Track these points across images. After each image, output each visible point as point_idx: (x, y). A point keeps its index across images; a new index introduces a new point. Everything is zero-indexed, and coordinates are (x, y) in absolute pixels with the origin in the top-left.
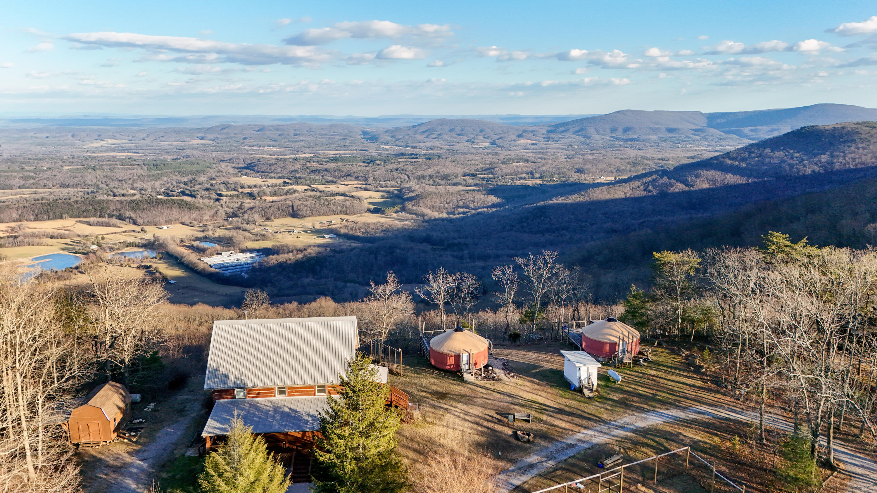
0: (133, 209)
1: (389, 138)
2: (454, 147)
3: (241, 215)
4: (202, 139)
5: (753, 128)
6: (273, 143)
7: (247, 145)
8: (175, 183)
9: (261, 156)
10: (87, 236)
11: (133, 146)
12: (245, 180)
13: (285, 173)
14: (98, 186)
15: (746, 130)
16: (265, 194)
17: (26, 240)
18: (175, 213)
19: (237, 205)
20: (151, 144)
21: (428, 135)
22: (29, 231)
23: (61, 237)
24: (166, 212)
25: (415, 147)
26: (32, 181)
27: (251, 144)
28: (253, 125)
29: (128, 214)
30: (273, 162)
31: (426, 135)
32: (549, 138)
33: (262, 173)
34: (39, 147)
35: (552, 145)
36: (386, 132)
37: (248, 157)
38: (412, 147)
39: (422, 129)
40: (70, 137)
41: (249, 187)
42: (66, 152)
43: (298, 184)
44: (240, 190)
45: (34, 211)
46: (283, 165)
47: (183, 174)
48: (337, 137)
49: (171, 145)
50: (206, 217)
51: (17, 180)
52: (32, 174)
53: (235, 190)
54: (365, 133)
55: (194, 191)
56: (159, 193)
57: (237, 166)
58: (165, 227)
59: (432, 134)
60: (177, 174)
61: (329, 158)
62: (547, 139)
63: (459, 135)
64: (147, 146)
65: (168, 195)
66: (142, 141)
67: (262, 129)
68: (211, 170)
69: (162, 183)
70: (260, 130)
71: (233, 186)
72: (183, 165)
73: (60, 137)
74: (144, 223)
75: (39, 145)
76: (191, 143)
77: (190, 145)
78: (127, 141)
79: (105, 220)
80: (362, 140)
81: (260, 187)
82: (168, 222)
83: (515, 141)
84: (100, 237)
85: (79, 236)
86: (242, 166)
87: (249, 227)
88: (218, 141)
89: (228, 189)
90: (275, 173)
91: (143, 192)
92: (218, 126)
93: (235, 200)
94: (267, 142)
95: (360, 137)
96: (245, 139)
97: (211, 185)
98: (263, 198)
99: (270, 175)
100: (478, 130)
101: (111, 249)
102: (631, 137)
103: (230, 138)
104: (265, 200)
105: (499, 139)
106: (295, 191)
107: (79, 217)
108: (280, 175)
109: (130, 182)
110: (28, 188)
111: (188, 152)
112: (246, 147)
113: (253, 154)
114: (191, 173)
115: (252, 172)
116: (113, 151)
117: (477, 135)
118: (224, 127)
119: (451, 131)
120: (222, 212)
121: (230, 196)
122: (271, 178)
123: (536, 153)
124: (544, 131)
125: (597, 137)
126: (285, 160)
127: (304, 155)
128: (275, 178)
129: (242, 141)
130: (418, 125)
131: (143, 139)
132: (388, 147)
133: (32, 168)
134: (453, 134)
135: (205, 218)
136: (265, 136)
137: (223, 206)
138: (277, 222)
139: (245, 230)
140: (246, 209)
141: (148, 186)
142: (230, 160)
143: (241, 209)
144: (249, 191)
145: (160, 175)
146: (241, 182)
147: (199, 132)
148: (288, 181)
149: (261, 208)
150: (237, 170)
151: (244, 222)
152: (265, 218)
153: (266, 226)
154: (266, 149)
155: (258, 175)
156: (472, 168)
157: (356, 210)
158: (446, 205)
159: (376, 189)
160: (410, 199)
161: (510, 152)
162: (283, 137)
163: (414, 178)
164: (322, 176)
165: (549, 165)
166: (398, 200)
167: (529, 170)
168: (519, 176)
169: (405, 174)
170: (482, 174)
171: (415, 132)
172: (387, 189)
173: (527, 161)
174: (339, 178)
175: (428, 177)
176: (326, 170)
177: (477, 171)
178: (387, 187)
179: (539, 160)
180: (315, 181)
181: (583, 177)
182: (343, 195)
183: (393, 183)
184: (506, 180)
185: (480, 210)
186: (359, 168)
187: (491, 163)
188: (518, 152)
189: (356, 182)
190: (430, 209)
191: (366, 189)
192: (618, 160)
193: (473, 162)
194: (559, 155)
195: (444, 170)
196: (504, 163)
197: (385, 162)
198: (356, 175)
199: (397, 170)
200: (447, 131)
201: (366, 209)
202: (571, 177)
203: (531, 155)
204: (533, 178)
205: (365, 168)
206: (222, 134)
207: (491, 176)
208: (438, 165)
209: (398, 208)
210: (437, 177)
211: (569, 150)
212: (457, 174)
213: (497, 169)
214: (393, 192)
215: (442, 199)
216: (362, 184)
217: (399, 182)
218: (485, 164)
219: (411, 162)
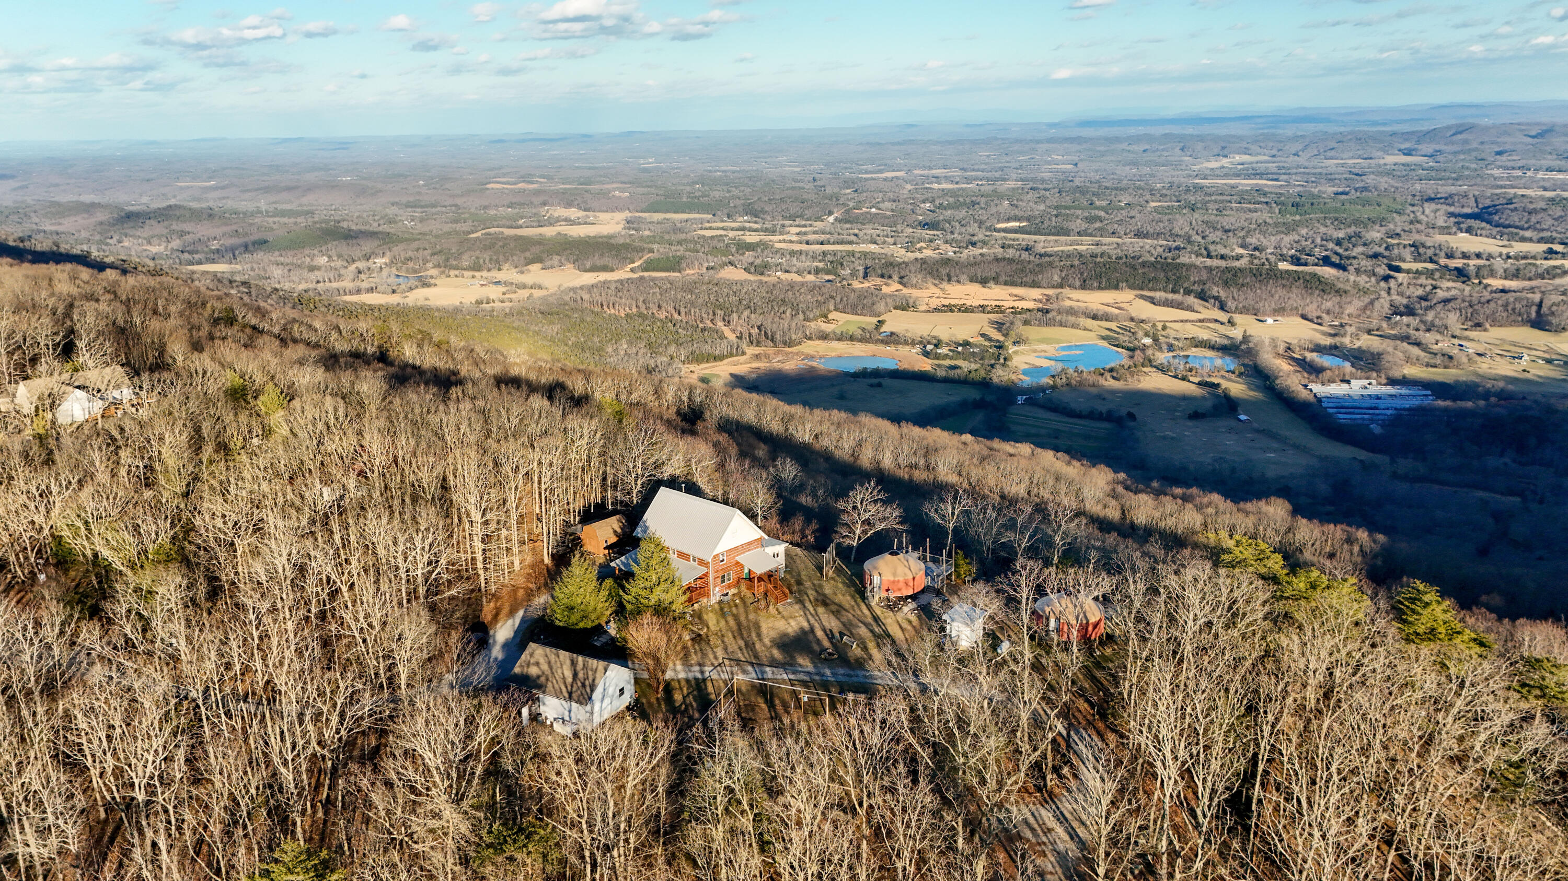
0: (1226, 284)
3: (1420, 312)
4: (1408, 153)
7: (1499, 167)
8: (1318, 241)
9: (1520, 192)
10: (1142, 321)
11: (1272, 167)
12: (1463, 242)
14: (1190, 237)
16: (1492, 274)
17: (1058, 318)
18: (1295, 297)
19: (1420, 292)
20: (1306, 164)
22: (1068, 303)
23: (1107, 318)
24: (1281, 292)
26: (1098, 225)
27: (1510, 164)
28: (1528, 124)
29: (1215, 291)
30: (1542, 205)
33: (1505, 229)
34: (1128, 168)
37: (1489, 192)
40: (1177, 151)
41: (1465, 256)
42: (1164, 176)
44: (1443, 261)
45: (1082, 274)
47: (1340, 223)
49: (1343, 165)
50: (1350, 309)
51: (1079, 221)
52: (1102, 214)
53: (1431, 261)
55: (1348, 258)
56: (1283, 258)
57: (1457, 210)
58: (1270, 321)
60: (1328, 222)
64: (1298, 167)
65: (1296, 261)
66: (1292, 158)
67: (1546, 132)
68: (1398, 218)
69: (1297, 238)
70: (1542, 134)
71: (1430, 252)
72: (1347, 206)
73: (1163, 150)
74: (1239, 311)
75: (1129, 164)
76: (1382, 162)
77: (1380, 166)
78: (1266, 158)
79: (1177, 297)
81: (1490, 257)
82: (1279, 311)
84: (1160, 326)
85: (1132, 319)
86: (1467, 210)
87: (1428, 338)
88: (1440, 158)
89: (1418, 257)
90: (1535, 229)
91: (1257, 253)
92: (1448, 128)
93: (1422, 280)
94: (1549, 161)
96: (1499, 153)
97: (1387, 248)
98: (1485, 281)
99: (1521, 233)
101: (1171, 348)
103: (1469, 151)
104: (1486, 286)
107: (1142, 289)
108: (1546, 234)
109: (1242, 234)
110: (1091, 235)
111: (1370, 180)
112: (1496, 172)
113: (1501, 187)
114: (1357, 222)
115: (1484, 224)
116: (1237, 175)
118: (1460, 130)
120: (1383, 304)
121: (1417, 272)
122: (1523, 239)
128: (1530, 240)
129: (1491, 159)
131: (1296, 154)
133: (1104, 203)
135: (1347, 312)
136: (1548, 149)
137: (1392, 291)
138: (1495, 333)
139: (1418, 344)
140: (1435, 301)
141: (1269, 243)
142: (1446, 198)
143: (1426, 300)
144: (1460, 265)
145: (1297, 224)
146: (1452, 245)
147: (1406, 140)
148: (1559, 248)
149: (1470, 302)
150: (1453, 220)
151: (1422, 327)
152: (1470, 323)
153: (1467, 339)
154: (1540, 175)
155: (1494, 233)
206: (1452, 143)
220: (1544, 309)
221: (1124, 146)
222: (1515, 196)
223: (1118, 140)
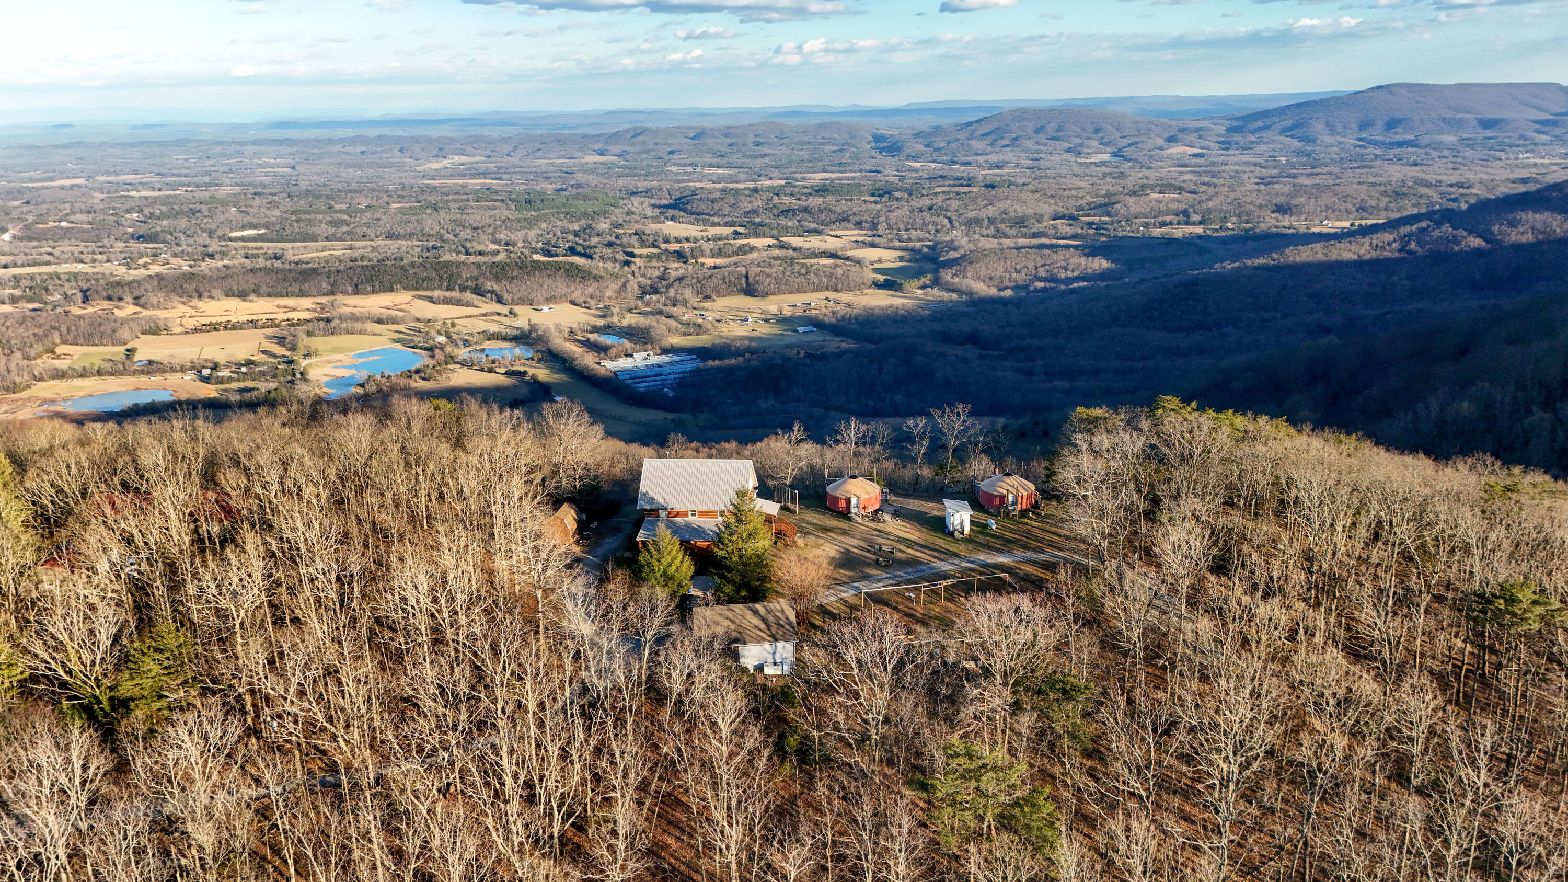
0: (497, 278)
1: (922, 148)
2: (1042, 163)
3: (663, 290)
4: (601, 153)
6: (718, 160)
7: (675, 165)
8: (559, 233)
9: (698, 185)
10: (429, 321)
11: (492, 166)
12: (671, 228)
13: (736, 216)
14: (442, 236)
16: (703, 254)
17: (344, 325)
18: (561, 285)
19: (657, 273)
20: (521, 164)
21: (995, 140)
22: (346, 310)
23: (393, 321)
24: (548, 282)
25: (969, 164)
26: (345, 229)
27: (682, 162)
28: (685, 128)
29: (489, 285)
30: (718, 195)
31: (989, 139)
32: (1229, 143)
33: (699, 217)
34: (351, 170)
35: (1236, 157)
36: (917, 135)
37: (676, 186)
38: (964, 164)
39: (984, 129)
40: (396, 152)
41: (678, 240)
42: (392, 178)
43: (757, 236)
44: (663, 246)
45: (351, 279)
46: (733, 201)
47: (572, 217)
48: (829, 148)
49: (552, 164)
50: (609, 293)
51: (323, 225)
52: (345, 217)
53: (654, 246)
54: (878, 138)
55: (590, 247)
56: (535, 251)
57: (658, 202)
58: (546, 309)
59: (1002, 138)
60: (562, 216)
61: (811, 187)
62: (1226, 145)
63: (1053, 139)
64: (515, 166)
65: (548, 253)
66: (506, 159)
67: (700, 135)
68: (617, 211)
69: (540, 232)
70: (698, 136)
71: (651, 239)
72: (571, 201)
73: (382, 152)
74: (514, 302)
75: (351, 167)
76: (584, 161)
77: (583, 165)
78: (483, 158)
79: (455, 294)
80: (873, 153)
81: (695, 240)
82: (550, 300)
83: (1161, 149)
84: (449, 322)
85: (418, 320)
86: (666, 202)
87: (677, 311)
88: (628, 158)
89: (643, 244)
90: (719, 215)
91: (510, 248)
92: (627, 131)
93: (655, 263)
94: (708, 159)
95: (868, 147)
96: (671, 153)
97: (617, 237)
98: (700, 260)
99: (712, 219)
100: (1091, 129)
101: (466, 343)
102: (1400, 138)
103: (648, 152)
104: (703, 264)
105: (1130, 145)
106: (752, 249)
107: (417, 289)
108: (729, 219)
109: (490, 230)
110: (340, 239)
111: (580, 177)
112: (674, 169)
113: (684, 181)
114: (585, 215)
115: (682, 213)
116: (462, 175)
117: (1088, 138)
118: (638, 132)
119: (1038, 131)
120: (633, 286)
121: (647, 256)
122: (714, 224)
123: (1199, 174)
124: (1221, 129)
125: (1329, 139)
126: (737, 191)
127: (769, 183)
128: (719, 224)
129: (666, 158)
130: (977, 122)
131: (508, 155)
132: (918, 165)
133: (344, 207)
134: (1042, 137)
135: (607, 295)
136: (706, 148)
137: (636, 274)
138: (722, 303)
139: (670, 316)
140: (671, 280)
141: (517, 236)
142: (646, 192)
143: (664, 279)
144: (677, 249)
145: (537, 219)
146: (665, 231)
147: (597, 142)
148: (741, 230)
149: (697, 278)
150: (656, 210)
151: (669, 303)
152: (701, 296)
153: (704, 309)
154: (706, 171)
155: (692, 220)
156: (1072, 203)
157: (852, 284)
158: (1014, 275)
159: (891, 245)
160: (950, 263)
161: (1146, 172)
162: (735, 149)
163: (960, 224)
164: (799, 221)
165: (1221, 198)
166: (929, 266)
167: (1182, 207)
168: (1161, 219)
169: (946, 217)
170: (1088, 215)
171: (971, 134)
172: (911, 245)
173: (1180, 189)
174: (827, 225)
175: (986, 222)
176: (806, 210)
177: (1080, 208)
178: (909, 240)
179: (1203, 188)
180: (786, 230)
181: (1286, 221)
182: (833, 255)
183: (921, 234)
184: (1134, 227)
185: (1076, 285)
186: (863, 205)
187: (1108, 195)
188: (1163, 172)
189: (856, 232)
190: (984, 282)
191: (873, 245)
192: (1365, 187)
193: (1074, 193)
194: (1245, 176)
195: (1017, 207)
196: (1133, 193)
197: (910, 194)
198: (858, 218)
199: (930, 208)
200: (1030, 131)
201: (870, 282)
202: (1264, 221)
203: (1187, 177)
204: (1187, 223)
205: (873, 206)
206: (634, 144)
207: (1106, 219)
208: (1007, 199)
209: (926, 280)
210: (1003, 221)
211: (1265, 167)
212: (1042, 216)
213: (1118, 206)
214: (920, 251)
215: (1008, 263)
216: (866, 235)
217: (933, 232)
218: (1097, 196)
219: (958, 194)
220: (751, 280)
221: (339, 148)
222: (697, 189)
223: (330, 141)
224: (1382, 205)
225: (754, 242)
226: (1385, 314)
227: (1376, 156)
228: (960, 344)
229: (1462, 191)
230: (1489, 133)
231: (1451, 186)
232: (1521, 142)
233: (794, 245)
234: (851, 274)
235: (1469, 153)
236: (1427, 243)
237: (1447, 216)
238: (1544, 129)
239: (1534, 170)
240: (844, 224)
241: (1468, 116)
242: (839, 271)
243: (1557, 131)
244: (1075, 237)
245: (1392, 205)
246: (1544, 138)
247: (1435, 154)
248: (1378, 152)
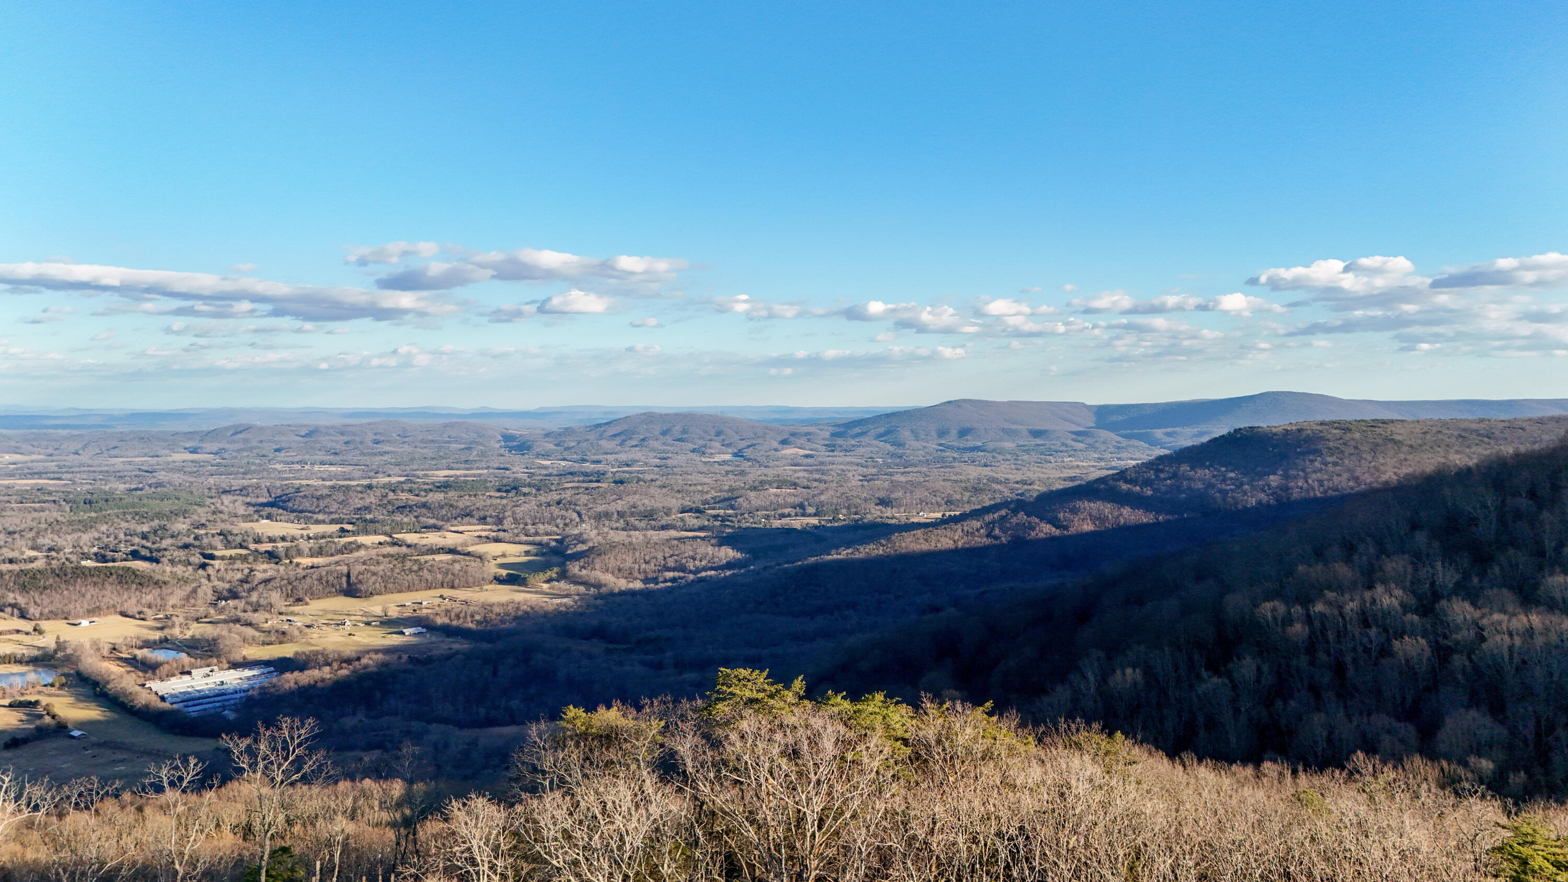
0: (24, 588)
1: (552, 446)
2: (669, 462)
3: (245, 594)
4: (194, 451)
5: (1169, 430)
6: (332, 457)
7: (280, 462)
8: (122, 536)
9: (304, 482)
11: (52, 466)
12: (265, 527)
13: (345, 513)
15: (1159, 433)
16: (300, 553)
18: (110, 594)
19: (239, 576)
20: (90, 462)
21: (623, 441)
24: (92, 591)
25: (599, 462)
27: (289, 459)
28: (295, 426)
29: (10, 598)
30: (326, 492)
31: (618, 440)
32: (834, 446)
33: (301, 514)
35: (840, 457)
36: (547, 435)
37: (278, 483)
38: (594, 462)
39: (612, 431)
41: (271, 540)
43: (367, 533)
44: (252, 546)
46: (342, 498)
47: (142, 517)
48: (454, 446)
49: (130, 463)
50: (172, 601)
53: (241, 547)
54: (507, 438)
55: (158, 550)
56: (86, 556)
57: (254, 500)
58: (85, 623)
59: (631, 438)
60: (129, 517)
61: (433, 483)
62: (831, 448)
63: (678, 440)
64: (81, 465)
65: (102, 558)
66: (72, 457)
67: (312, 433)
68: (200, 510)
69: (96, 535)
70: (309, 434)
71: (239, 539)
72: (145, 501)
74: (41, 616)
76: (170, 459)
77: (168, 463)
78: (42, 457)
80: (502, 451)
81: (293, 539)
82: (94, 611)
83: (776, 450)
86: (264, 500)
87: (258, 617)
88: (226, 456)
89: (228, 545)
90: (325, 513)
91: (54, 554)
92: (227, 429)
93: (238, 564)
94: (320, 456)
95: (497, 446)
96: (278, 450)
97: (196, 538)
98: (295, 561)
99: (315, 516)
100: (713, 432)
102: (971, 444)
103: (251, 449)
104: (298, 565)
105: (749, 447)
106: (359, 547)
108: (337, 516)
109: (31, 535)
111: (162, 476)
112: (279, 467)
113: (287, 479)
114: (159, 515)
115: (281, 511)
116: (11, 475)
117: (711, 440)
118: (239, 430)
119: (664, 433)
120: (206, 591)
121: (231, 558)
122: (318, 522)
123: (811, 472)
124: (827, 434)
125: (915, 444)
126: (348, 488)
127: (387, 479)
128: (324, 522)
129: (271, 456)
130: (607, 424)
131: (77, 453)
132: (548, 463)
134: (669, 439)
135: (171, 603)
136: (318, 446)
137: (212, 578)
138: (315, 606)
139: (250, 625)
140: (256, 583)
141: (66, 542)
142: (241, 490)
143: (247, 582)
144: (270, 549)
145: (95, 521)
146: (257, 531)
147: (190, 439)
148: (349, 527)
149: (288, 579)
150: (251, 508)
151: (249, 608)
152: (291, 599)
153: (292, 613)
154: (316, 468)
155: (292, 518)
156: (698, 498)
157: (471, 580)
158: (643, 566)
159: (517, 539)
160: (577, 556)
161: (765, 471)
162: (352, 447)
163: (590, 518)
164: (416, 517)
165: (831, 493)
166: (555, 559)
167: (798, 500)
168: (780, 511)
169: (574, 511)
170: (714, 509)
171: (601, 435)
172: (538, 539)
173: (795, 485)
174: (448, 520)
175: (615, 516)
176: (424, 505)
177: (705, 502)
178: (537, 534)
179: (815, 484)
180: (400, 527)
181: (888, 512)
182: (452, 551)
183: (549, 528)
184: (756, 519)
185: (703, 574)
186: (488, 500)
187: (731, 490)
188: (780, 471)
189: (480, 527)
190: (613, 573)
191: (497, 540)
192: (949, 483)
193: (699, 488)
194: (850, 474)
195: (646, 501)
196: (754, 489)
197: (538, 490)
198: (482, 513)
199: (559, 503)
200: (657, 433)
201: (491, 578)
202: (870, 513)
203: (801, 474)
204: (804, 515)
205: (498, 501)
206: (234, 442)
207: (730, 512)
208: (635, 493)
209: (553, 573)
210: (632, 514)
211: (867, 467)
212: (670, 509)
213: (741, 500)
214: (548, 544)
215: (637, 554)
216: (490, 530)
217: (561, 526)
218: (721, 491)
219: (587, 489)
220: (353, 579)
222: (302, 486)
224: (965, 499)
225: (361, 539)
226: (984, 593)
227: (954, 459)
228: (586, 639)
229: (1026, 487)
230: (1038, 441)
231: (1017, 483)
232: (1063, 448)
233: (409, 542)
234: (469, 569)
235: (1026, 457)
236: (1009, 529)
237: (1019, 505)
238: (1080, 438)
239: (1078, 471)
240: (467, 519)
241: (1020, 427)
242: (457, 566)
243: (1090, 440)
244: (701, 529)
245: (973, 499)
246: (1081, 446)
247: (1000, 457)
248: (956, 455)
